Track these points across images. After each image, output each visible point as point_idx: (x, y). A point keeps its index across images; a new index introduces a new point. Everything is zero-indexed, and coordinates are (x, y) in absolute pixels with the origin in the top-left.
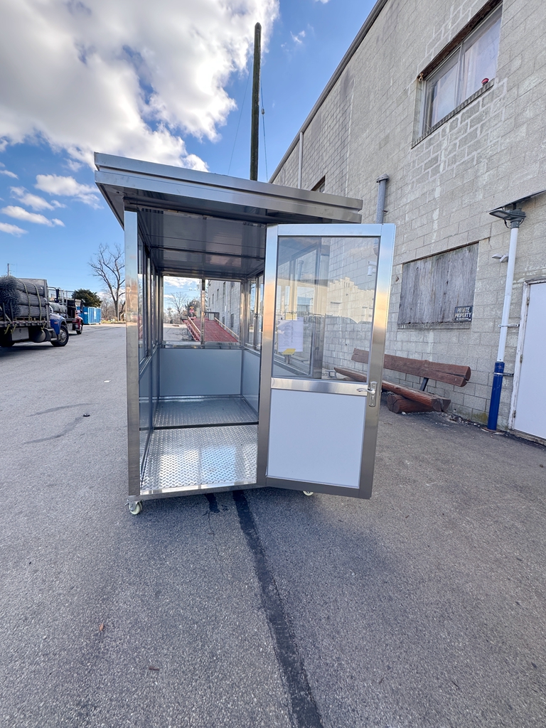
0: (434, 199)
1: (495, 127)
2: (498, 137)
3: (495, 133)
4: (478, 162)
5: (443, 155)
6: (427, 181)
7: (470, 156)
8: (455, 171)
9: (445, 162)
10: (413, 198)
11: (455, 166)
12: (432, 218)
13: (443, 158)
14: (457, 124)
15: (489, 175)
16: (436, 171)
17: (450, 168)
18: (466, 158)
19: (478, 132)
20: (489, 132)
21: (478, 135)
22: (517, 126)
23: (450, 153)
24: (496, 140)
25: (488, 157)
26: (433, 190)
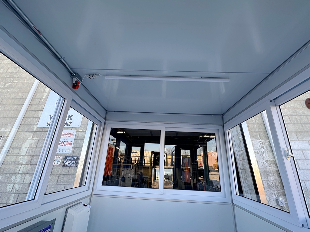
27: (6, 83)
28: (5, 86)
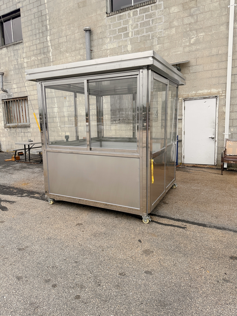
0: (127, 51)
1: (159, 24)
2: (162, 29)
3: (160, 27)
4: (152, 39)
5: (130, 28)
6: (121, 40)
7: (147, 34)
8: (139, 39)
10: (112, 47)
11: (139, 36)
13: (130, 30)
14: (137, 14)
15: (159, 46)
16: (127, 35)
17: (135, 36)
18: (145, 34)
19: (151, 22)
20: (157, 24)
21: (151, 24)
22: (171, 27)
23: (135, 28)
25: (157, 37)
26: (126, 46)
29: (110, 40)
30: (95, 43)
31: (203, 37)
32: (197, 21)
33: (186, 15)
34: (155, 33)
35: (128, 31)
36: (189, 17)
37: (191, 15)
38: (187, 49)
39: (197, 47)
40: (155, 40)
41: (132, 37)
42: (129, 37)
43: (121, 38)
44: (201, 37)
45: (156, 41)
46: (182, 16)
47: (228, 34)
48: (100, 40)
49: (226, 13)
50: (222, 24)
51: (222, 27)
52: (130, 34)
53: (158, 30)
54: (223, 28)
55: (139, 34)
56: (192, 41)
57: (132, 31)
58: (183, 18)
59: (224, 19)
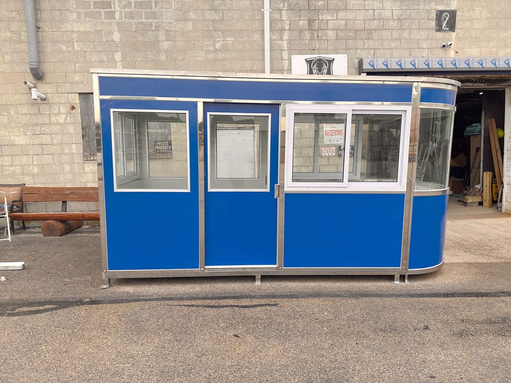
0: (113, 41)
1: (167, 10)
2: (172, 19)
3: (168, 14)
4: (157, 30)
5: (117, 5)
6: (100, 20)
7: (147, 21)
8: (134, 26)
9: (121, 13)
10: (82, 29)
11: (133, 21)
12: (113, 58)
13: (117, 8)
15: (168, 44)
16: (111, 15)
17: (127, 20)
18: (144, 20)
19: (153, 5)
20: (163, 10)
21: (154, 7)
22: (186, 20)
23: (125, 6)
24: (171, 21)
25: (165, 29)
26: (110, 33)
27: (215, 42)
28: (217, 47)
29: (79, 17)
30: (45, 15)
31: (233, 43)
32: (222, 20)
33: (207, 7)
34: (161, 22)
35: (113, 9)
36: (211, 11)
37: (215, 9)
38: (211, 56)
39: (224, 55)
40: (161, 33)
41: (121, 21)
42: (115, 19)
43: (101, 18)
44: (229, 42)
45: (162, 35)
46: (201, 7)
47: (263, 46)
48: (57, 13)
49: (260, 18)
50: (256, 31)
51: (255, 35)
52: (117, 15)
53: (166, 19)
54: (257, 36)
55: (133, 19)
56: (218, 45)
57: (121, 10)
58: (203, 10)
59: (257, 25)
